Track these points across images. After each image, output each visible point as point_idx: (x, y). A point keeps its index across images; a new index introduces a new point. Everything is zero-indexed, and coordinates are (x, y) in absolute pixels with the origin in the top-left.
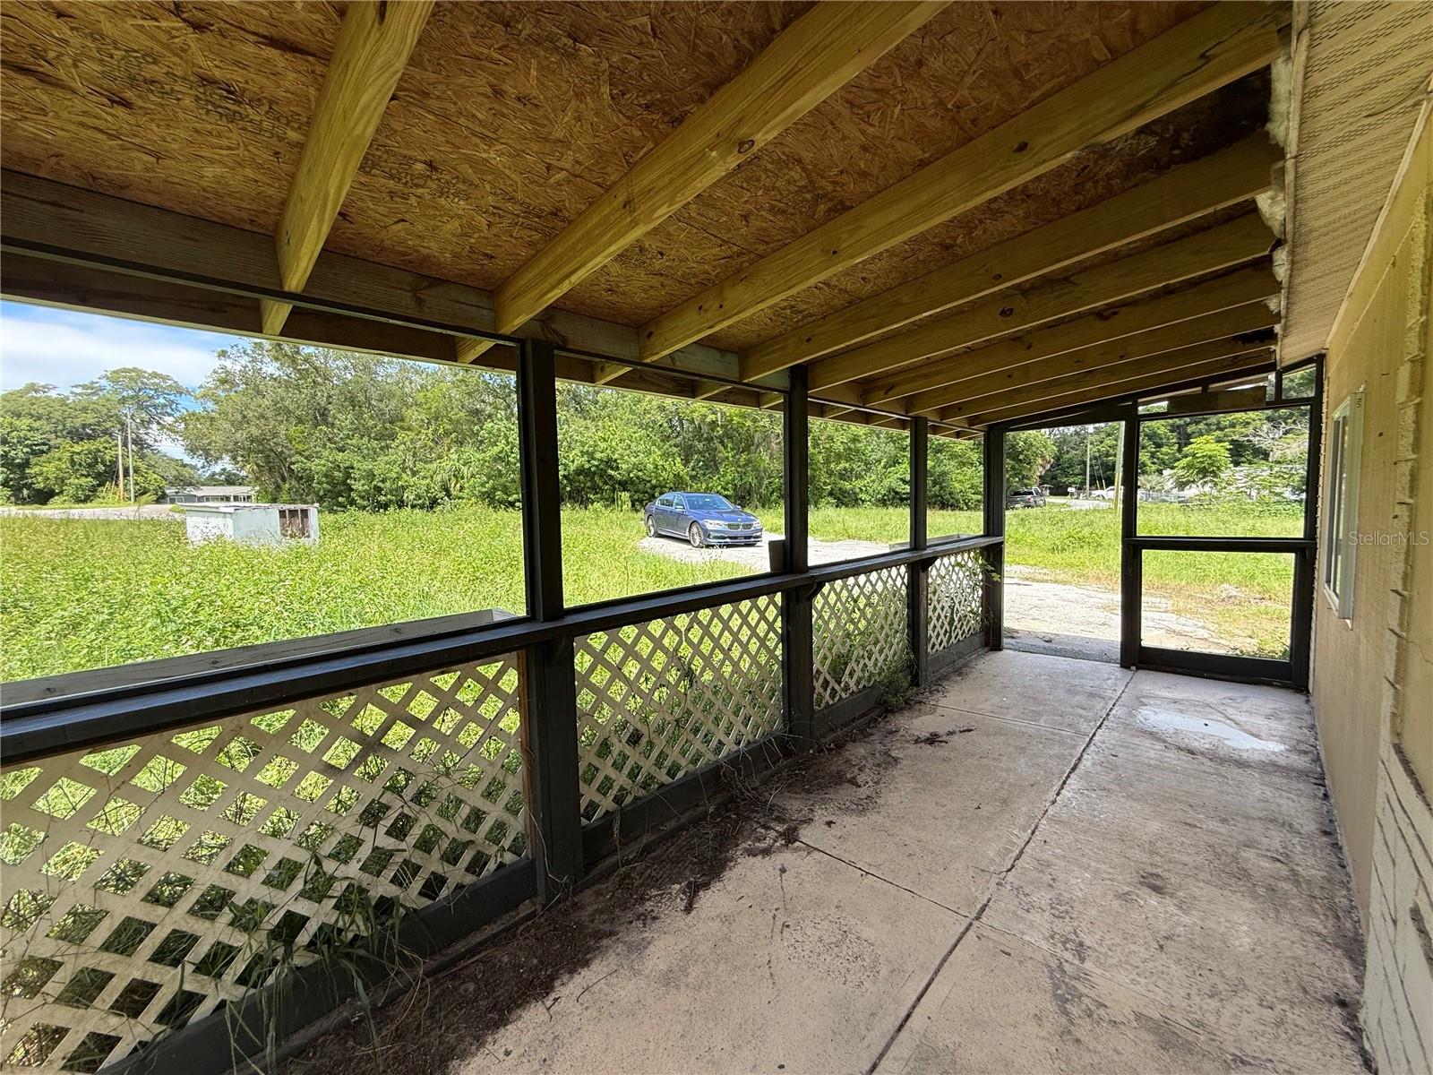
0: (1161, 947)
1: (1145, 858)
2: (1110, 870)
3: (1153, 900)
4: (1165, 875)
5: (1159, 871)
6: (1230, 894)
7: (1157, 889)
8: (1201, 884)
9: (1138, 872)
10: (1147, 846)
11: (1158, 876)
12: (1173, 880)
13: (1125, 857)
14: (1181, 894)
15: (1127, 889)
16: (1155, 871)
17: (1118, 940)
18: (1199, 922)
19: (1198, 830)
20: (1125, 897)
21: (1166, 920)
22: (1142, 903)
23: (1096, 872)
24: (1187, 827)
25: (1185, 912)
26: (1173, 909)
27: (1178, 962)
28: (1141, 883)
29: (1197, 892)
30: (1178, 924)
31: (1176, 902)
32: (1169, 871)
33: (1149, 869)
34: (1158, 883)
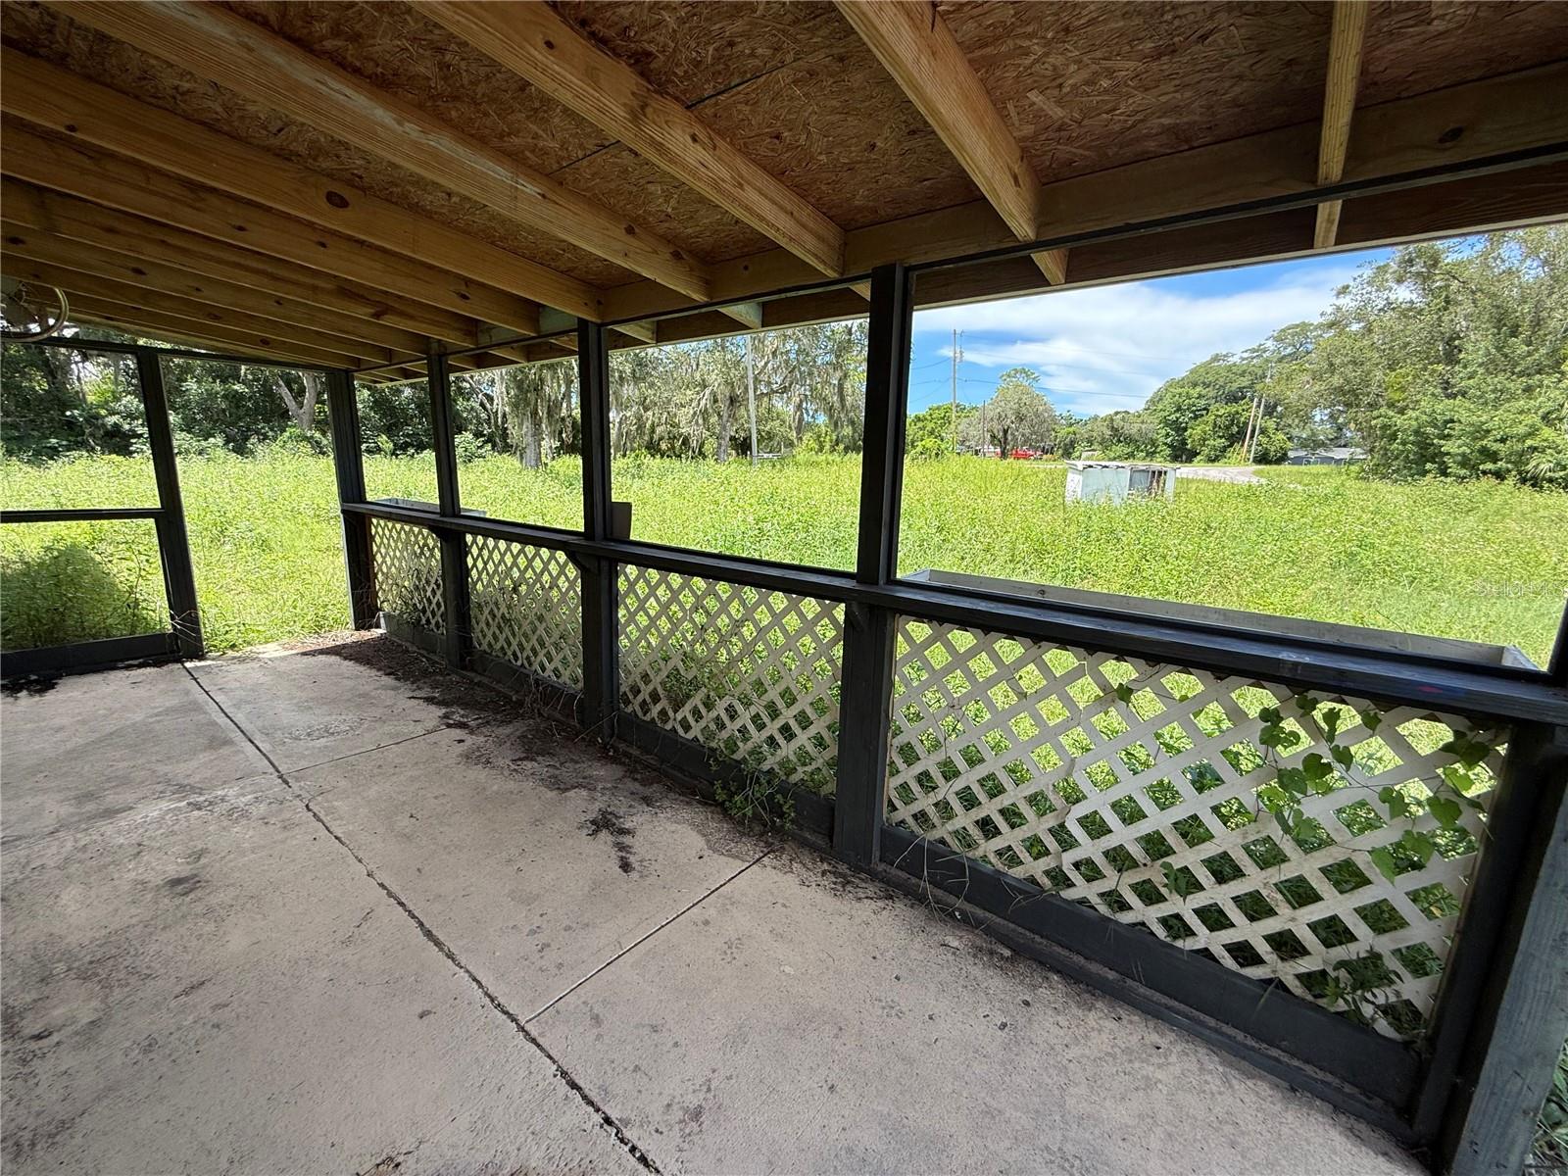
0: (140, 845)
1: (213, 900)
2: (232, 864)
3: (173, 870)
4: (178, 901)
5: (188, 899)
6: (97, 935)
7: (176, 882)
8: (134, 921)
9: (207, 882)
10: (223, 913)
11: (186, 894)
12: (166, 901)
13: (233, 885)
14: (149, 896)
15: (203, 861)
16: (192, 896)
17: (176, 828)
18: (116, 882)
19: (178, 989)
20: (199, 855)
21: (149, 863)
22: (179, 860)
23: (243, 854)
24: (195, 980)
25: (136, 882)
26: (149, 876)
27: (120, 846)
28: (196, 875)
29: (133, 911)
30: (134, 869)
31: (150, 885)
32: (177, 907)
33: (199, 893)
34: (180, 888)
